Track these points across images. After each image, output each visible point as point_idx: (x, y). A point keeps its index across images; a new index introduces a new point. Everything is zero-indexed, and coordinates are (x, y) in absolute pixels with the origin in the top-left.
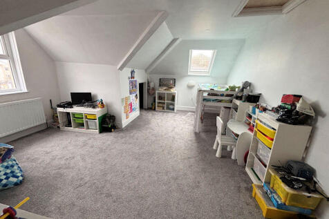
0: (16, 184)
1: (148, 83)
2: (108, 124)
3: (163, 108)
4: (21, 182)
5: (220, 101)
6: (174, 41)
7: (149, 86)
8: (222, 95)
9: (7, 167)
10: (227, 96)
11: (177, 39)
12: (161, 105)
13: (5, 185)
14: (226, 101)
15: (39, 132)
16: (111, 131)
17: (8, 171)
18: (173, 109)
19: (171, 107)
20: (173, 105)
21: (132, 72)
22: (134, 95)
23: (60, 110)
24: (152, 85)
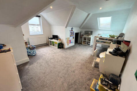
0: (34, 55)
1: (81, 33)
2: (61, 46)
3: (85, 44)
4: (35, 55)
5: (105, 42)
6: (89, 14)
7: (81, 34)
8: (106, 40)
9: (33, 51)
10: (109, 40)
11: (90, 14)
12: (84, 42)
13: (32, 55)
14: (108, 43)
15: (44, 45)
16: (61, 49)
17: (33, 52)
18: (89, 45)
19: (89, 43)
20: (90, 42)
21: (72, 28)
22: (72, 37)
23: (49, 40)
24: (82, 34)
